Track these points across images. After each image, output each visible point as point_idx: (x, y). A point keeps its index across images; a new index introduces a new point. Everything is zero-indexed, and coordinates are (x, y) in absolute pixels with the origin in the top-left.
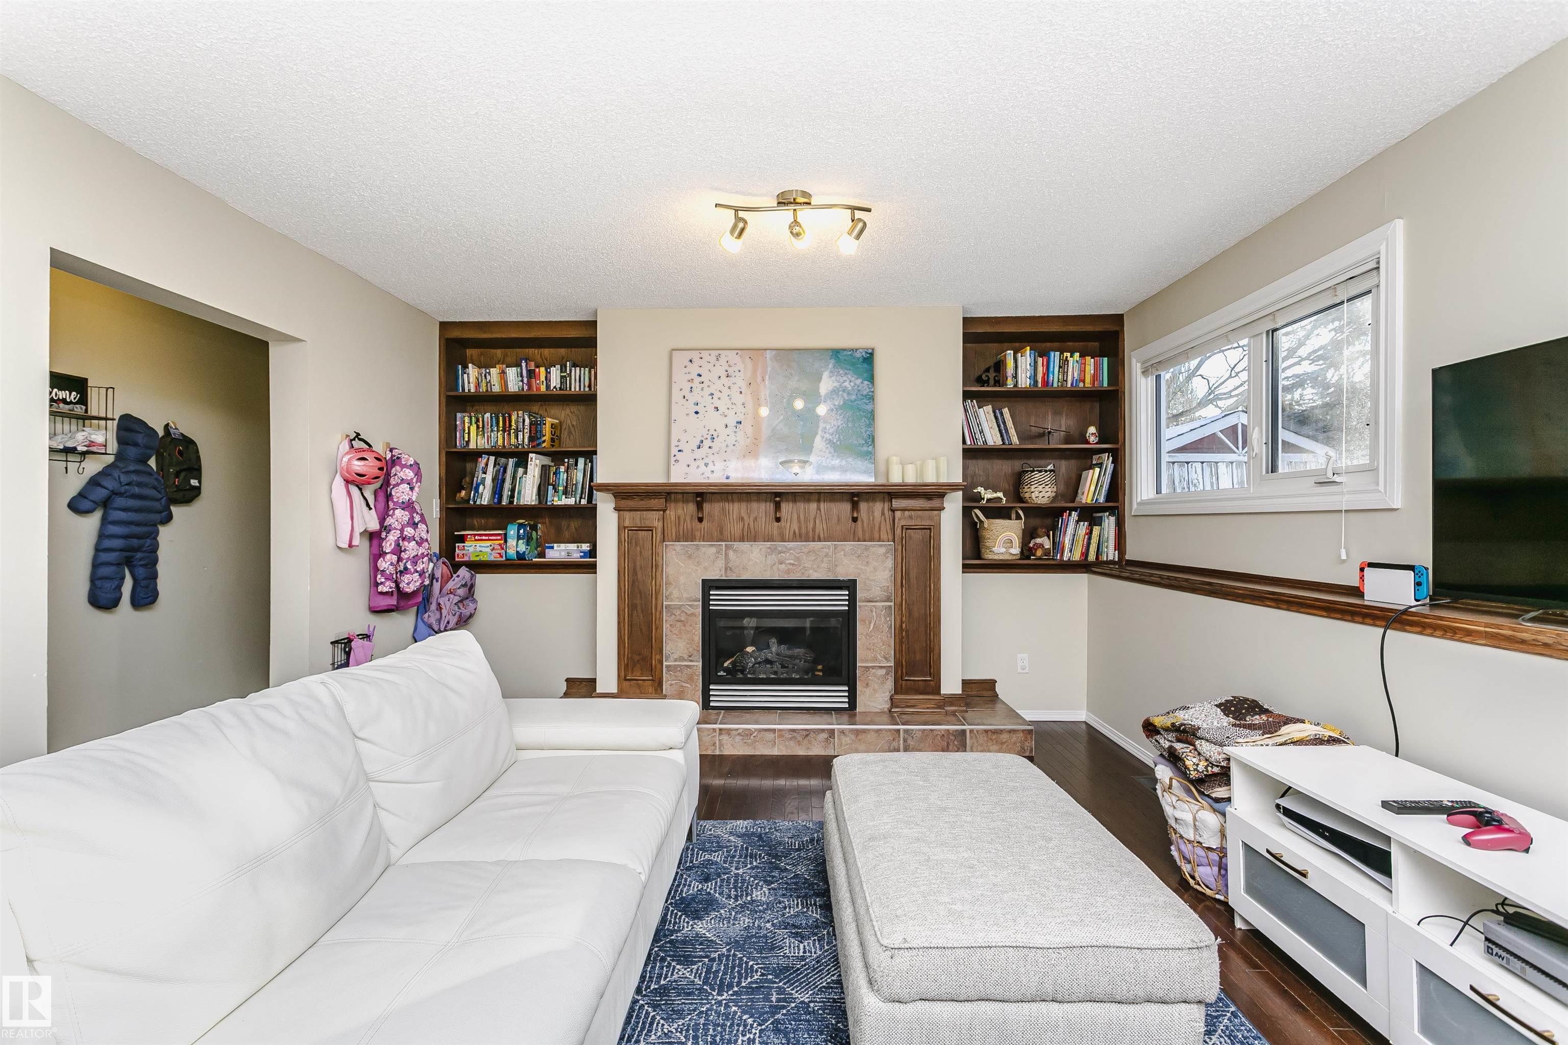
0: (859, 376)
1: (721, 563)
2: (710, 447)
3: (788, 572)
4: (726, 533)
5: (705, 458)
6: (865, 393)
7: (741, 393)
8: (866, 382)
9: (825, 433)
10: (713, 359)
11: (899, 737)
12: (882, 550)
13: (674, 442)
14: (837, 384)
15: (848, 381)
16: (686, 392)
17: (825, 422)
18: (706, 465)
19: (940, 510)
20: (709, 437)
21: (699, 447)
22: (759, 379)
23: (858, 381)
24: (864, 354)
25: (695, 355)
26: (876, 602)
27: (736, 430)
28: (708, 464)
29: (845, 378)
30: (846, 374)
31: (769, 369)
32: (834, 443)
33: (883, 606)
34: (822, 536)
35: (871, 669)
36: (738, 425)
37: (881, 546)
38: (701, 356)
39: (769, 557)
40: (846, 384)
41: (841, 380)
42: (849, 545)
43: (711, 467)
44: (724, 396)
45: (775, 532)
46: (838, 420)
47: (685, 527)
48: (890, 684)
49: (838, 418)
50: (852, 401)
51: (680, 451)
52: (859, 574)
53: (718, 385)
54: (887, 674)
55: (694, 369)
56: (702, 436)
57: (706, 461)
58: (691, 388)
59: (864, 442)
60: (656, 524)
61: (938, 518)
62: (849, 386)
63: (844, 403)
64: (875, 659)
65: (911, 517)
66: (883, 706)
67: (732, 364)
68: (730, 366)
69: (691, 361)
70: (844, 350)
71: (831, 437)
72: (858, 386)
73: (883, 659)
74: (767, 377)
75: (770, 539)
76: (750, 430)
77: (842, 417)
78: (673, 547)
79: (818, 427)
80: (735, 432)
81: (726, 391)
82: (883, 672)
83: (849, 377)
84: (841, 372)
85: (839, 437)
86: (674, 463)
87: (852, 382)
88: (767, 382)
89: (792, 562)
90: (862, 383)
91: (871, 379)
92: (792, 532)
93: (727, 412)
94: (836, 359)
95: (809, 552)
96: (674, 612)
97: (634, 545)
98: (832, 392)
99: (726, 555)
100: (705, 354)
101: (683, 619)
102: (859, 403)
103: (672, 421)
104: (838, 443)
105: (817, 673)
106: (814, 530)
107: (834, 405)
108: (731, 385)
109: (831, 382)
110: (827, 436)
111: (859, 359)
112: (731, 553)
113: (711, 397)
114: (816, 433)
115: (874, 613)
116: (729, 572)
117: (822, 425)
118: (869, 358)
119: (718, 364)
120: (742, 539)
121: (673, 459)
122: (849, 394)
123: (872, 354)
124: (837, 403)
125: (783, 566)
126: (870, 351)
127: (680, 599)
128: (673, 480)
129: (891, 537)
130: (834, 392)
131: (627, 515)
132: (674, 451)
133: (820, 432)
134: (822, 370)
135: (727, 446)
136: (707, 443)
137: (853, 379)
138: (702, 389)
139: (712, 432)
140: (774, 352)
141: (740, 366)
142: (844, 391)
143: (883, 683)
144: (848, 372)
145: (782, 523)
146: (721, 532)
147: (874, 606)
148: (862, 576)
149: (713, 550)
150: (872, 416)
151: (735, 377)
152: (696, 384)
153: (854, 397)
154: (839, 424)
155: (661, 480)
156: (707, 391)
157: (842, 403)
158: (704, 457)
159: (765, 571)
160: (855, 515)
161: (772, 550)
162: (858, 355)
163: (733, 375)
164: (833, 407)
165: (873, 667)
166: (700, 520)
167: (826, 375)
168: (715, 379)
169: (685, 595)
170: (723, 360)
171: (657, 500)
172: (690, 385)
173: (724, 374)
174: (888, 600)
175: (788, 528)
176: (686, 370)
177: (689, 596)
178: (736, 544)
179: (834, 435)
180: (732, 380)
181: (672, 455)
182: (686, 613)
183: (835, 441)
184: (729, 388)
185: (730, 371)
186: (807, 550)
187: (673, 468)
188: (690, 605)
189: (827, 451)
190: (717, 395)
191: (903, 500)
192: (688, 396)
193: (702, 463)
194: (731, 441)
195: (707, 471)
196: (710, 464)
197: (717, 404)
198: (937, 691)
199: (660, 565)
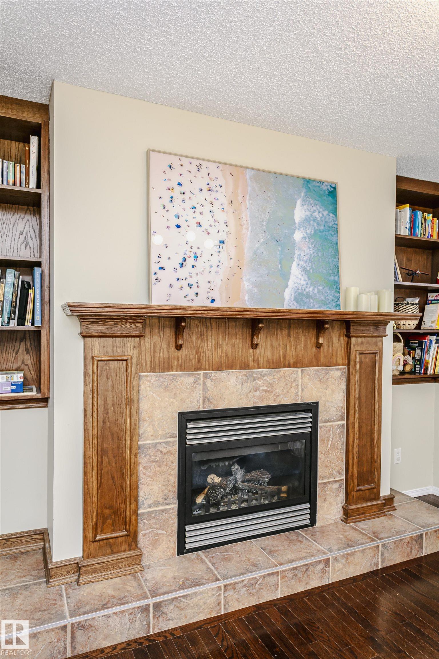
1: (199, 394)
2: (193, 267)
3: (262, 398)
4: (204, 362)
5: (189, 279)
6: (331, 225)
7: (223, 210)
8: (331, 215)
9: (300, 260)
10: (194, 169)
11: (378, 552)
12: (338, 373)
13: (154, 258)
14: (308, 213)
15: (317, 211)
16: (166, 201)
17: (300, 249)
18: (190, 286)
19: (382, 337)
20: (192, 255)
21: (182, 266)
22: (240, 198)
23: (325, 213)
24: (329, 187)
25: (175, 161)
26: (332, 421)
27: (219, 250)
28: (192, 285)
29: (315, 208)
30: (315, 204)
31: (249, 189)
32: (307, 271)
33: (338, 425)
34: (291, 361)
35: (328, 485)
36: (222, 245)
37: (338, 369)
38: (181, 162)
39: (245, 384)
41: (312, 210)
42: (312, 371)
43: (195, 289)
44: (206, 210)
45: (251, 359)
46: (310, 248)
47: (161, 355)
48: (342, 496)
49: (310, 246)
50: (320, 232)
51: (161, 268)
52: (321, 397)
53: (200, 198)
54: (340, 486)
55: (174, 177)
56: (185, 253)
57: (190, 281)
58: (172, 197)
59: (331, 272)
60: (131, 352)
61: (381, 343)
62: (318, 216)
63: (315, 231)
64: (331, 475)
65: (362, 343)
66: (337, 517)
67: (214, 178)
68: (211, 179)
69: (170, 166)
70: (313, 181)
71: (305, 265)
72: (326, 218)
73: (337, 474)
74: (248, 197)
75: (246, 366)
76: (233, 252)
77: (313, 246)
78: (148, 378)
79: (294, 254)
80: (219, 252)
81: (208, 207)
82: (336, 486)
83: (318, 207)
84: (311, 202)
85: (312, 265)
86: (154, 282)
88: (248, 203)
89: (265, 388)
90: (328, 215)
91: (335, 212)
92: (266, 359)
93: (210, 229)
94: (306, 189)
95: (281, 377)
96: (149, 452)
97: (105, 378)
98: (305, 220)
99: (204, 384)
100: (185, 161)
101: (158, 459)
102: (327, 233)
103: (152, 233)
104: (311, 271)
105: (282, 495)
106: (285, 355)
107: (307, 233)
108: (213, 200)
109: (303, 211)
110: (302, 263)
111: (325, 191)
112: (208, 381)
113: (192, 210)
115: (331, 433)
116: (206, 403)
117: (297, 252)
118: (333, 192)
119: (199, 175)
120: (219, 367)
121: (153, 277)
123: (335, 188)
124: (309, 232)
125: (258, 393)
126: (334, 186)
127: (154, 436)
128: (155, 302)
129: (345, 362)
130: (307, 221)
131: (96, 342)
132: (155, 268)
133: (296, 259)
134: (296, 197)
135: (211, 267)
136: (190, 262)
137: (321, 210)
138: (184, 201)
139: (195, 250)
140: (253, 172)
141: (221, 181)
142: (314, 221)
143: (337, 496)
144: (317, 202)
145: (258, 350)
146: (199, 361)
147: (332, 426)
148: (323, 399)
149: (191, 379)
150: (336, 246)
151: (217, 192)
152: (176, 193)
153: (322, 228)
154: (312, 252)
155: (144, 302)
156: (189, 204)
157: (313, 232)
158: (188, 277)
159: (241, 399)
160: (320, 342)
161: (248, 377)
162: (325, 188)
163: (215, 189)
164: (306, 235)
165: (329, 483)
166: (179, 347)
167: (299, 202)
168: (197, 191)
169: (160, 432)
170: (204, 171)
171: (133, 325)
172: (170, 194)
173: (205, 188)
174: (342, 419)
175: (263, 353)
176: (166, 176)
177: (165, 432)
178: (214, 373)
179: (307, 263)
180: (214, 195)
181: (153, 273)
182: (162, 452)
183: (308, 268)
184: (211, 203)
185: (212, 184)
186: (279, 376)
187: (154, 288)
188: (167, 443)
189: (303, 279)
190: (199, 209)
191: (358, 328)
192: (168, 206)
193: (185, 284)
194: (215, 261)
195: (191, 293)
196: (195, 286)
197: (200, 218)
198: (377, 496)
199: (135, 402)
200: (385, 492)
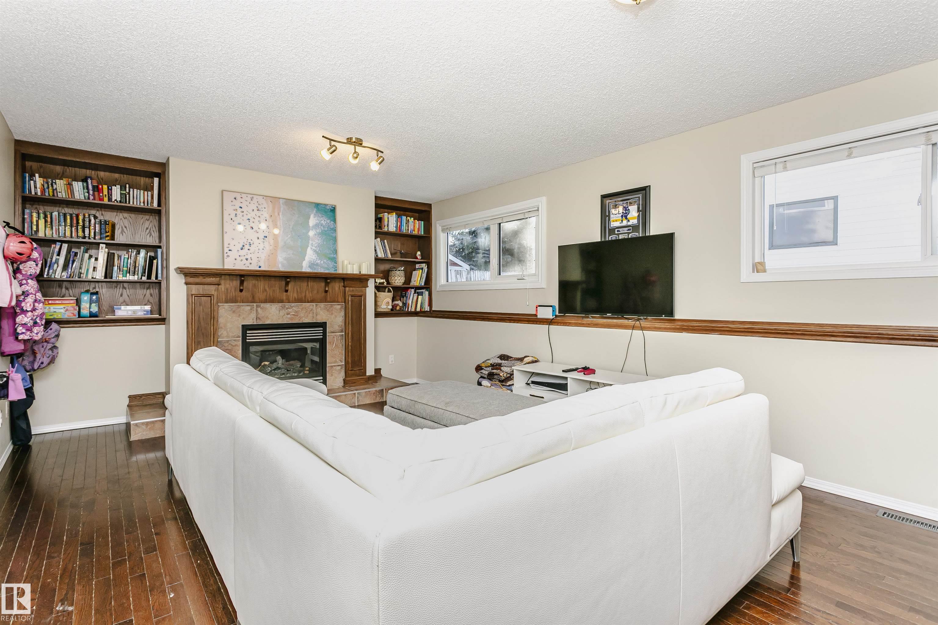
0: (329, 218)
1: (253, 315)
2: (249, 249)
3: (291, 319)
4: (257, 299)
5: (246, 256)
6: (332, 227)
7: (266, 220)
8: (332, 222)
9: (313, 246)
10: (249, 199)
11: (355, 396)
12: (339, 307)
13: (226, 245)
14: (318, 221)
15: (323, 220)
16: (233, 216)
17: (312, 241)
18: (247, 259)
19: (366, 287)
20: (248, 244)
21: (242, 249)
22: (276, 214)
23: (328, 221)
24: (331, 207)
25: (238, 196)
26: (336, 333)
27: (264, 241)
28: (248, 259)
29: (322, 219)
30: (322, 217)
31: (282, 209)
32: (317, 252)
33: (340, 335)
34: (309, 300)
35: (334, 367)
36: (265, 238)
37: (338, 304)
38: (241, 196)
39: (281, 311)
40: (323, 222)
41: (320, 220)
42: (322, 305)
43: (249, 261)
44: (256, 221)
45: (284, 298)
46: (318, 240)
47: (231, 295)
48: (343, 374)
49: (319, 239)
50: (326, 231)
51: (230, 250)
52: (328, 319)
53: (253, 214)
54: (341, 368)
55: (237, 204)
56: (244, 243)
57: (247, 257)
58: (236, 214)
59: (332, 252)
60: (213, 293)
61: (365, 291)
62: (324, 223)
63: (322, 231)
64: (336, 362)
65: (353, 290)
66: (339, 385)
67: (260, 204)
68: (259, 204)
69: (235, 198)
70: (321, 204)
71: (315, 249)
72: (328, 224)
73: (340, 361)
74: (281, 213)
75: (282, 301)
76: (272, 242)
77: (321, 238)
78: (224, 306)
79: (309, 243)
80: (264, 242)
81: (257, 219)
82: (340, 367)
83: (324, 218)
84: (320, 215)
85: (320, 249)
86: (226, 257)
87: (325, 221)
88: (281, 216)
89: (294, 313)
90: (330, 222)
91: (335, 220)
92: (294, 297)
93: (258, 230)
94: (317, 208)
95: (303, 308)
96: (224, 344)
97: (199, 305)
98: (315, 225)
99: (257, 310)
100: (243, 195)
101: (230, 348)
102: (329, 232)
103: (225, 233)
104: (319, 252)
105: (305, 372)
106: (305, 296)
107: (317, 232)
108: (260, 216)
109: (315, 220)
110: (314, 248)
111: (328, 209)
112: (259, 309)
113: (248, 221)
114: (308, 246)
115: (335, 339)
116: (258, 320)
117: (310, 242)
118: (333, 210)
119: (252, 202)
120: (265, 301)
121: (225, 255)
122: (324, 227)
123: (334, 208)
124: (318, 231)
125: (289, 316)
126: (334, 206)
127: (228, 337)
128: (226, 267)
129: (343, 301)
130: (316, 226)
131: (194, 287)
132: (226, 250)
133: (310, 245)
134: (310, 213)
135: (259, 249)
136: (247, 247)
137: (326, 220)
138: (243, 216)
139: (249, 241)
140: (284, 200)
141: (265, 205)
142: (321, 225)
143: (340, 373)
144: (323, 215)
145: (288, 293)
146: (253, 297)
147: (335, 335)
148: (330, 320)
149: (249, 308)
150: (335, 240)
151: (262, 211)
152: (239, 212)
153: (326, 229)
154: (320, 242)
155: (220, 267)
156: (246, 217)
157: (320, 231)
158: (245, 255)
159: (279, 319)
160: (327, 289)
161: (283, 307)
162: (328, 208)
163: (261, 210)
164: (316, 233)
165: (335, 366)
166: (241, 291)
167: (312, 216)
168: (251, 211)
169: (231, 334)
170: (255, 200)
171: (214, 279)
172: (235, 212)
173: (256, 209)
174: (342, 331)
175: (292, 296)
176: (233, 203)
177: (234, 335)
178: (262, 305)
179: (317, 248)
180: (262, 213)
181: (225, 252)
182: (232, 345)
183: (317, 251)
184: (259, 217)
185: (260, 207)
186: (302, 307)
187: (226, 260)
188: (234, 340)
189: (314, 256)
190: (252, 220)
191: (348, 282)
192: (234, 218)
193: (244, 258)
194: (261, 246)
195: (247, 263)
196: (249, 259)
197: (252, 225)
198: (365, 374)
199: (216, 317)
200: (370, 372)
